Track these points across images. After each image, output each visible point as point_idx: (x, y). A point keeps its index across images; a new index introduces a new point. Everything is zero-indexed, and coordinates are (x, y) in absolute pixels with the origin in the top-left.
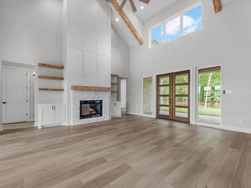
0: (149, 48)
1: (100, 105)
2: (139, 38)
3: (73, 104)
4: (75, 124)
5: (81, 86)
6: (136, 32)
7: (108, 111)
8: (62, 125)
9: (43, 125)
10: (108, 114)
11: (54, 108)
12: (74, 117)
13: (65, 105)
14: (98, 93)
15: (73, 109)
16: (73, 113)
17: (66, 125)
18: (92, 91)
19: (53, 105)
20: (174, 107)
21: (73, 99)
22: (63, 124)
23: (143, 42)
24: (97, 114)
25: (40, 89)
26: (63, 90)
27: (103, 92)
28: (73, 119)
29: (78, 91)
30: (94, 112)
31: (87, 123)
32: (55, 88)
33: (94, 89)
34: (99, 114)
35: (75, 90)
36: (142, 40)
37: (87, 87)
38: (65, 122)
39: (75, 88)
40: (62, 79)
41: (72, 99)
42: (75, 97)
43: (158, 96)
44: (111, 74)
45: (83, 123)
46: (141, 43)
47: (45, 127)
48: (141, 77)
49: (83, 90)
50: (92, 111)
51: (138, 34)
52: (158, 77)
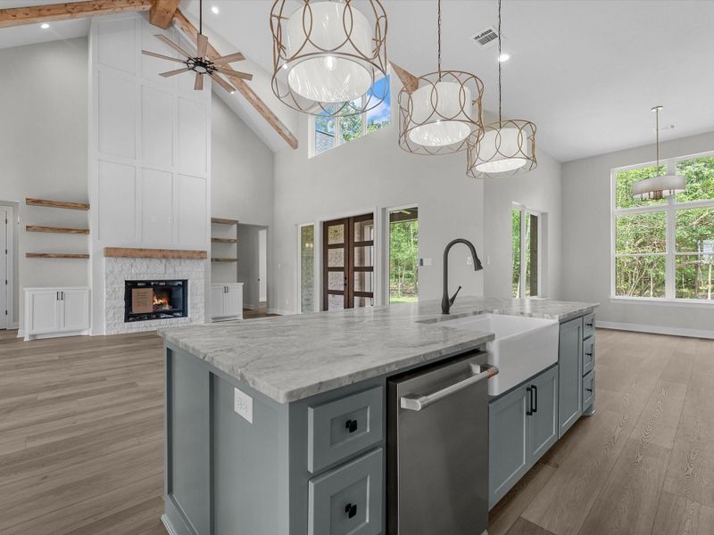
0: (310, 157)
1: (181, 290)
2: (287, 134)
3: (107, 287)
4: (113, 332)
5: (127, 249)
6: (277, 119)
7: (201, 306)
8: (82, 334)
9: (34, 332)
10: (202, 311)
11: (61, 296)
12: (111, 315)
13: (90, 291)
14: (176, 262)
15: (107, 299)
16: (107, 308)
17: (91, 335)
18: (157, 258)
19: (60, 289)
20: (351, 294)
21: (107, 278)
22: (85, 333)
23: (296, 141)
24: (176, 312)
25: (29, 255)
26: (87, 256)
27: (188, 262)
28: (107, 320)
29: (120, 260)
30: (167, 308)
31: (144, 330)
32: (67, 253)
33: (161, 254)
34: (179, 312)
35: (111, 256)
36: (294, 137)
37: (141, 250)
38: (90, 327)
39: (111, 253)
40: (86, 231)
41: (104, 276)
42: (112, 272)
43: (326, 270)
44: (212, 219)
45: (134, 331)
46: (294, 144)
47: (39, 337)
48: (297, 225)
49: (134, 257)
50: (162, 304)
51: (283, 125)
52: (326, 225)
